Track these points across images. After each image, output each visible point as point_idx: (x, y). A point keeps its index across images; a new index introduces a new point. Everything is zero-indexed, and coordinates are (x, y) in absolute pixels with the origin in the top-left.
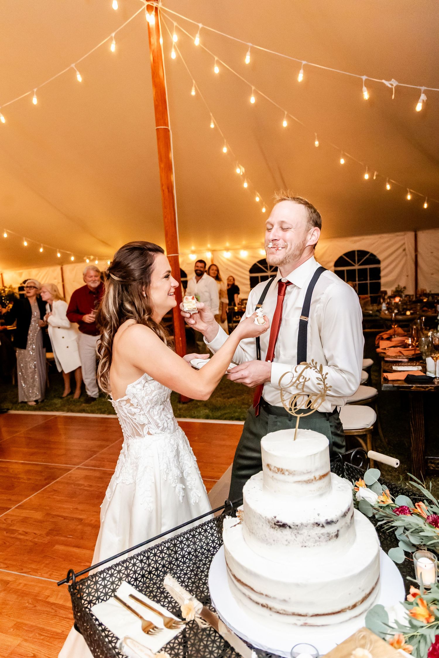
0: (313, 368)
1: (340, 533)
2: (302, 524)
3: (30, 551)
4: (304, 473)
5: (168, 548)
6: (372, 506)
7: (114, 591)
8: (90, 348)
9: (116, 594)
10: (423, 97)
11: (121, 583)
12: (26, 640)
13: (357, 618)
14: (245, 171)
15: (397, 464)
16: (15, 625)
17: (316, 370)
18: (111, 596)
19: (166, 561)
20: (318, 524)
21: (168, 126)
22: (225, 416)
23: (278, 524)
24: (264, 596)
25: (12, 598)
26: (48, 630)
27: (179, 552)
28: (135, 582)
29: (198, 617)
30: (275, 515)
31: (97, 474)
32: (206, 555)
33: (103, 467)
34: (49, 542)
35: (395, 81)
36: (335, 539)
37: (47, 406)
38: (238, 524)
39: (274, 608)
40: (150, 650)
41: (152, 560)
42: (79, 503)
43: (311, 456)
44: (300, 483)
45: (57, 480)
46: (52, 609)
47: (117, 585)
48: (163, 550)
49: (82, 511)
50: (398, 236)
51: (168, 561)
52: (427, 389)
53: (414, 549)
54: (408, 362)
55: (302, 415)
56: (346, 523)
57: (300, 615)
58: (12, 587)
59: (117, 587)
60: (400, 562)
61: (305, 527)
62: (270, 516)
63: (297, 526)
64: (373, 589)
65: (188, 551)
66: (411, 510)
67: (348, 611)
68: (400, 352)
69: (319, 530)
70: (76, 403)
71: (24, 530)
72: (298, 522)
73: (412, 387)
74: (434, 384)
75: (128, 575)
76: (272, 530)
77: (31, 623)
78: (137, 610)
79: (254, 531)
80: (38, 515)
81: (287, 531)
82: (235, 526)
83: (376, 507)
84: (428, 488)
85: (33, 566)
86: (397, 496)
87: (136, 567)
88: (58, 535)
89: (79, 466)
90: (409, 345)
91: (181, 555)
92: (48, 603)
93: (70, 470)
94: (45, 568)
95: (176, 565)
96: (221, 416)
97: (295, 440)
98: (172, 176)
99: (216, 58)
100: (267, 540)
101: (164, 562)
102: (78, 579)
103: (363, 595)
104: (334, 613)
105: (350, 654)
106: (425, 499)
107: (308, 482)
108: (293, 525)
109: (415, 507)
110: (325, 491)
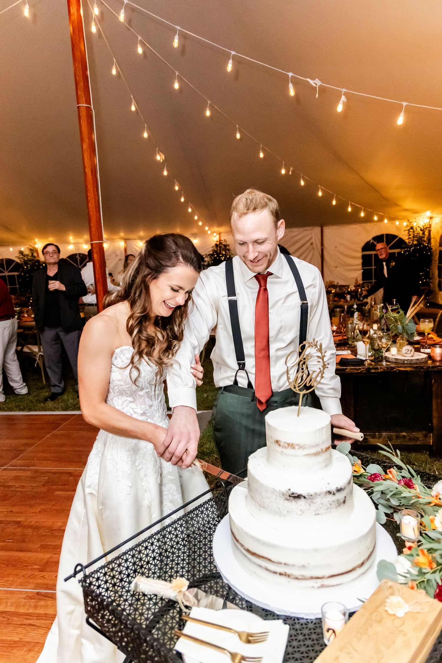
0: (315, 347)
1: (347, 499)
2: (316, 494)
4: (313, 446)
5: (170, 533)
10: (343, 98)
14: (165, 158)
15: (362, 437)
17: (317, 349)
19: (168, 545)
20: (330, 492)
21: (91, 105)
23: (293, 495)
24: (282, 565)
27: (179, 536)
30: (289, 488)
31: (28, 474)
33: (33, 466)
35: (318, 80)
36: (342, 505)
39: (292, 575)
41: (156, 546)
42: (13, 506)
43: (319, 429)
44: (310, 456)
46: (4, 617)
49: (18, 513)
50: (306, 230)
52: (359, 371)
53: (393, 511)
55: (305, 392)
56: (349, 492)
57: (318, 578)
60: (383, 522)
61: (319, 496)
62: (284, 489)
63: (311, 495)
66: (383, 477)
67: (357, 568)
69: (331, 498)
72: (312, 492)
73: (347, 369)
74: (365, 365)
76: (286, 502)
79: (265, 506)
81: (302, 502)
84: (397, 456)
86: (368, 465)
87: (141, 555)
89: (5, 467)
97: (298, 416)
99: (140, 38)
100: (280, 512)
103: (368, 553)
104: (347, 572)
105: (383, 603)
106: (395, 465)
107: (316, 454)
108: (308, 495)
109: (386, 473)
110: (328, 463)
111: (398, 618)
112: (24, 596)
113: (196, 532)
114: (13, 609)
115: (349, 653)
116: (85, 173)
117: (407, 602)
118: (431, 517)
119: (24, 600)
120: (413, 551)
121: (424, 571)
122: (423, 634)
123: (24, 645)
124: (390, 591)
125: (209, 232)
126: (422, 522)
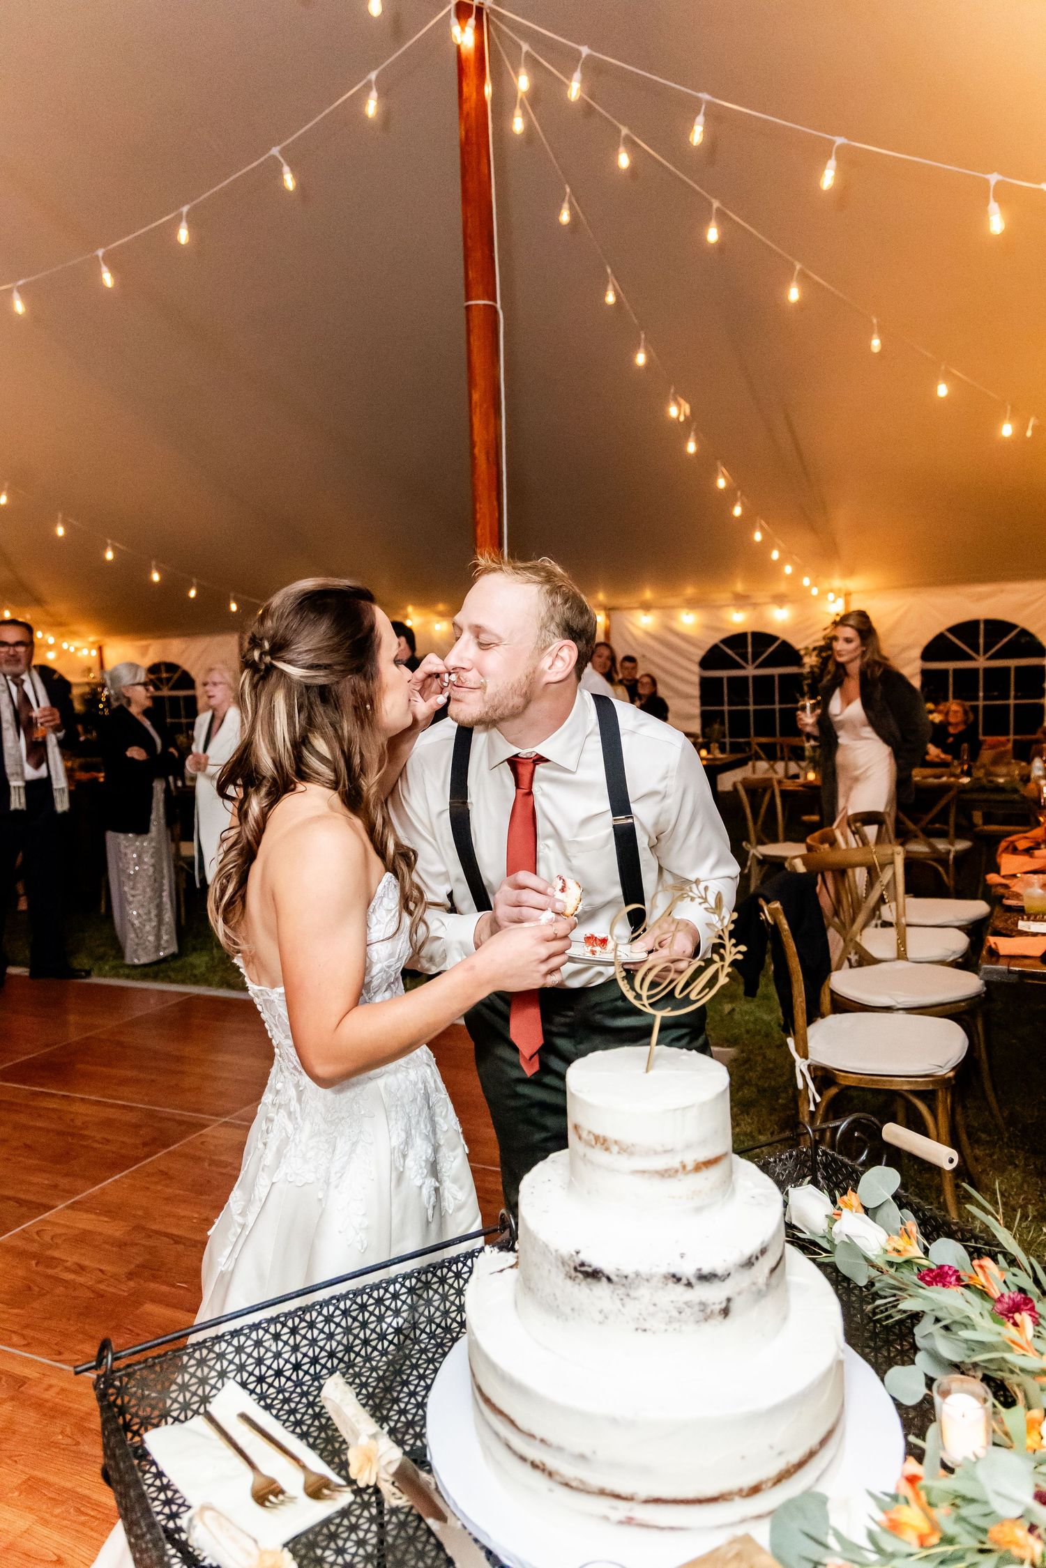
1: (734, 1306)
2: (637, 1275)
3: (85, 1312)
4: (656, 1153)
5: (345, 1313)
6: (867, 1259)
7: (205, 1400)
9: (210, 1408)
11: (223, 1385)
12: (44, 1522)
15: (952, 1162)
16: (25, 1482)
18: (196, 1412)
19: (339, 1343)
20: (677, 1279)
23: (583, 1269)
24: (537, 1442)
25: (29, 1420)
27: (372, 1326)
28: (257, 1386)
29: (387, 1481)
30: (578, 1248)
32: (439, 1340)
34: (132, 1295)
36: (720, 1318)
37: (174, 970)
38: (511, 1267)
39: (558, 1473)
40: (255, 1541)
41: (304, 1337)
44: (646, 1175)
45: (172, 1148)
47: (213, 1387)
48: (332, 1316)
51: (343, 1345)
53: (946, 1372)
56: (754, 1284)
57: (618, 1497)
58: (32, 1392)
59: (214, 1392)
60: (910, 1400)
61: (646, 1283)
62: (566, 1249)
63: (626, 1277)
64: (812, 1454)
65: (394, 1324)
66: (961, 1278)
67: (737, 1499)
69: (680, 1293)
71: (79, 1260)
72: (628, 1270)
75: (241, 1368)
76: (569, 1282)
78: (249, 1451)
80: (115, 1229)
81: (602, 1288)
82: (502, 1271)
83: (880, 1262)
86: (934, 1240)
87: (262, 1350)
88: (154, 1278)
89: (227, 1119)
91: (376, 1333)
93: (205, 1126)
95: (362, 1357)
97: (647, 1071)
100: (558, 1306)
101: (334, 1344)
102: (117, 1364)
104: (700, 1501)
107: (666, 1174)
108: (617, 1276)
118: (1035, 1413)
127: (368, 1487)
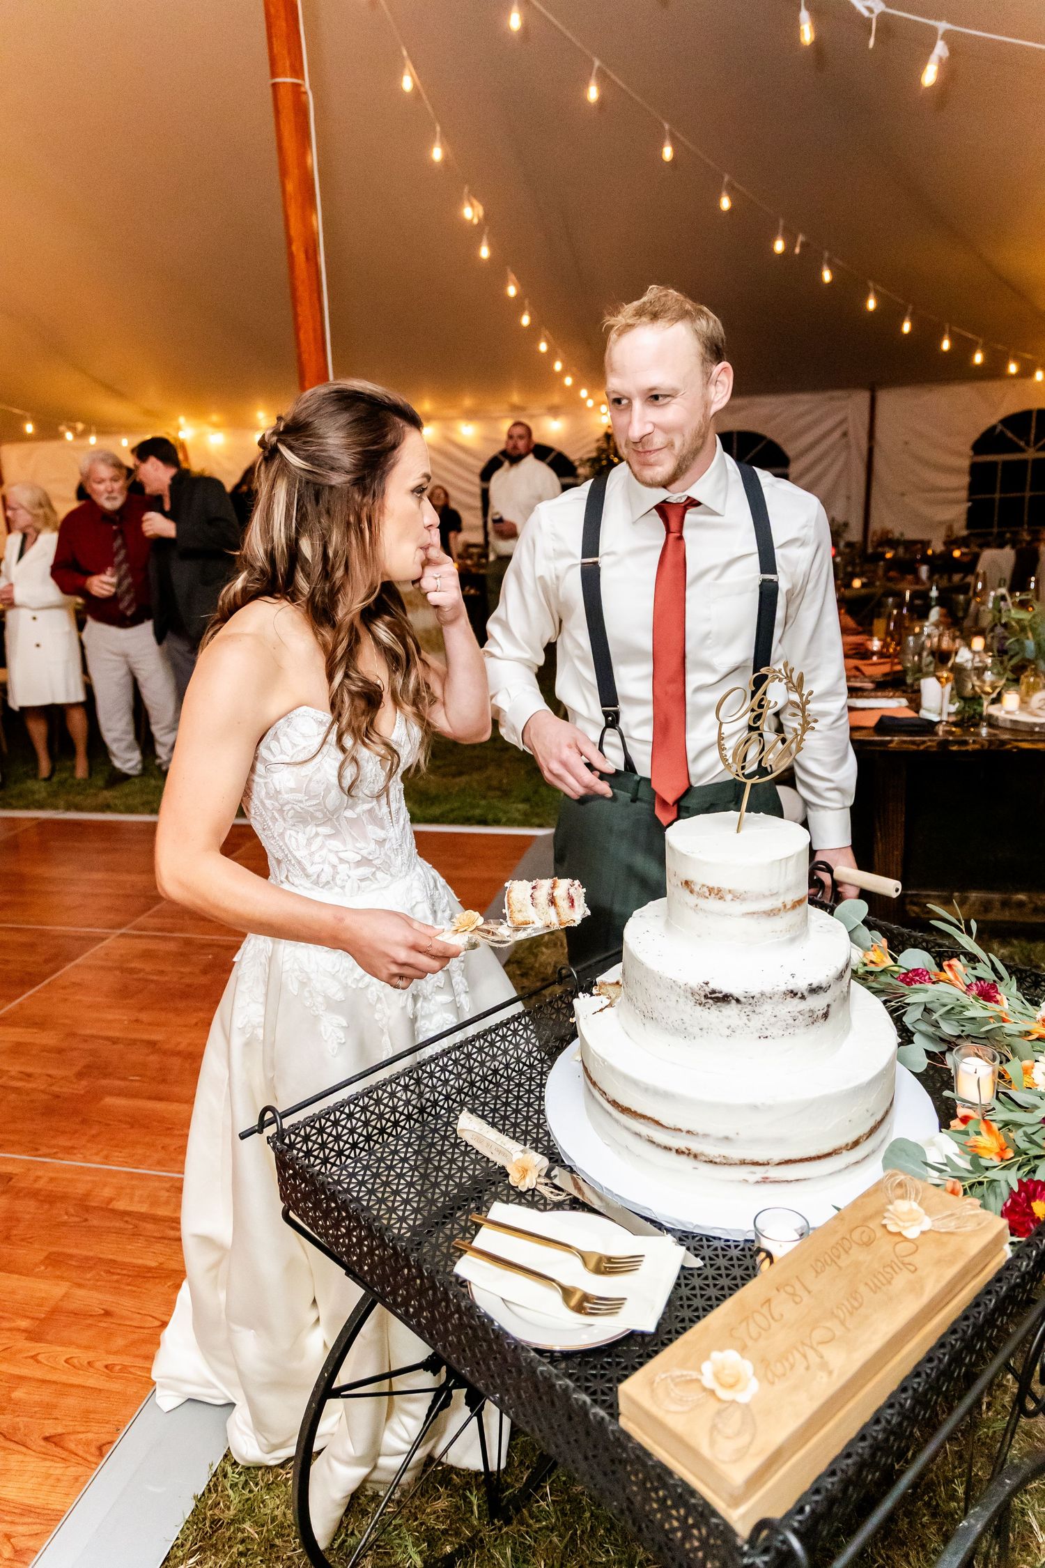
1: (831, 1010)
2: (763, 994)
3: (48, 1111)
4: (764, 896)
8: (114, 657)
12: (80, 1286)
13: (858, 1165)
14: (485, 214)
15: (897, 890)
16: (47, 1258)
17: (790, 685)
20: (793, 994)
21: (304, 79)
22: (451, 816)
23: (714, 996)
24: (683, 1134)
25: (27, 1208)
26: (123, 1265)
29: (542, 1183)
30: (706, 980)
31: (172, 947)
33: (181, 930)
34: (88, 1092)
36: (822, 1021)
37: (12, 796)
38: (606, 1007)
39: (702, 1154)
41: (426, 1086)
42: (141, 1009)
43: (780, 861)
44: (755, 916)
45: (77, 961)
46: (127, 1222)
49: (150, 1024)
50: (832, 399)
52: (922, 747)
53: (944, 1047)
54: (875, 689)
55: (755, 780)
56: (840, 995)
57: (755, 1164)
58: (22, 1185)
60: (920, 1069)
61: (769, 1000)
62: (695, 982)
63: (753, 997)
64: (887, 1113)
66: (932, 977)
67: (844, 1151)
68: (857, 668)
69: (795, 1005)
70: (85, 789)
71: (22, 1069)
72: (755, 991)
73: (891, 741)
74: (936, 734)
76: (699, 1008)
77: (85, 1253)
79: (655, 1016)
80: (48, 1038)
81: (731, 1010)
82: (601, 1010)
83: (861, 972)
84: (970, 932)
85: (63, 1141)
86: (902, 951)
87: (396, 1100)
88: (105, 1076)
89: (123, 931)
90: (873, 653)
91: (480, 1076)
92: (113, 1211)
93: (103, 939)
94: (89, 1145)
96: (442, 815)
97: (738, 833)
98: (314, 217)
100: (685, 1029)
103: (871, 1123)
104: (819, 1158)
105: (880, 1212)
106: (962, 953)
107: (771, 913)
108: (745, 997)
109: (942, 969)
110: (798, 934)
111: (906, 1239)
112: (167, 1185)
113: (512, 1066)
114: (144, 1209)
115: (794, 1294)
116: (291, 256)
117: (929, 1212)
118: (1027, 1063)
119: (167, 1194)
120: (971, 1127)
121: (984, 1163)
122: (951, 1272)
123: (168, 1277)
124: (899, 1191)
125: (590, 403)
126: (1004, 1070)
127: (529, 1190)
